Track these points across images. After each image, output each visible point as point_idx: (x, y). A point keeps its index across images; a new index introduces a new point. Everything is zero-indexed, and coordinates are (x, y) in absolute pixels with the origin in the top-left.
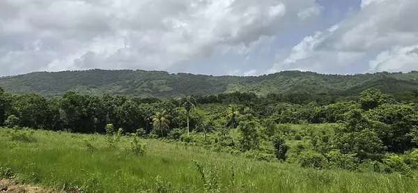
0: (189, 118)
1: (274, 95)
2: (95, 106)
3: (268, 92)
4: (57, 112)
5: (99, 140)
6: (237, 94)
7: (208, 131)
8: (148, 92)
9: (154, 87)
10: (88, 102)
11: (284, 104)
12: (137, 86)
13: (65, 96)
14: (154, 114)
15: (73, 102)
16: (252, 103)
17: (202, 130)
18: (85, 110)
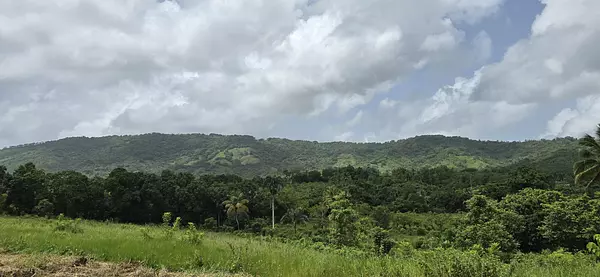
0: (276, 203)
1: (404, 171)
2: (151, 187)
3: (397, 166)
4: (102, 195)
5: (156, 232)
6: (350, 169)
7: (298, 222)
8: (226, 165)
9: (234, 158)
10: (142, 182)
11: (414, 185)
12: (209, 157)
13: (112, 174)
14: (228, 199)
15: (122, 182)
16: (368, 182)
17: (290, 222)
18: (138, 192)
